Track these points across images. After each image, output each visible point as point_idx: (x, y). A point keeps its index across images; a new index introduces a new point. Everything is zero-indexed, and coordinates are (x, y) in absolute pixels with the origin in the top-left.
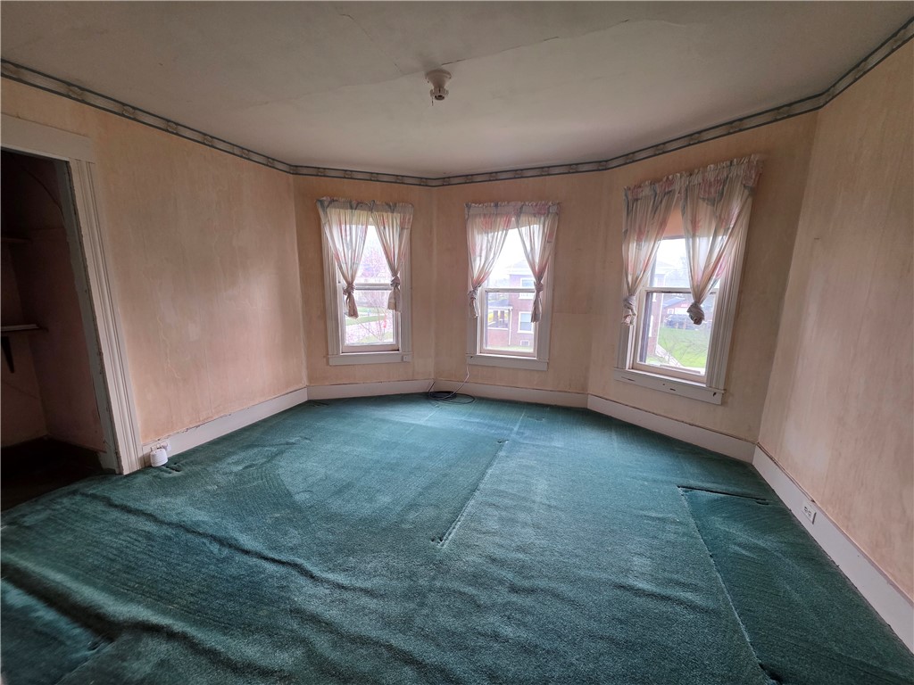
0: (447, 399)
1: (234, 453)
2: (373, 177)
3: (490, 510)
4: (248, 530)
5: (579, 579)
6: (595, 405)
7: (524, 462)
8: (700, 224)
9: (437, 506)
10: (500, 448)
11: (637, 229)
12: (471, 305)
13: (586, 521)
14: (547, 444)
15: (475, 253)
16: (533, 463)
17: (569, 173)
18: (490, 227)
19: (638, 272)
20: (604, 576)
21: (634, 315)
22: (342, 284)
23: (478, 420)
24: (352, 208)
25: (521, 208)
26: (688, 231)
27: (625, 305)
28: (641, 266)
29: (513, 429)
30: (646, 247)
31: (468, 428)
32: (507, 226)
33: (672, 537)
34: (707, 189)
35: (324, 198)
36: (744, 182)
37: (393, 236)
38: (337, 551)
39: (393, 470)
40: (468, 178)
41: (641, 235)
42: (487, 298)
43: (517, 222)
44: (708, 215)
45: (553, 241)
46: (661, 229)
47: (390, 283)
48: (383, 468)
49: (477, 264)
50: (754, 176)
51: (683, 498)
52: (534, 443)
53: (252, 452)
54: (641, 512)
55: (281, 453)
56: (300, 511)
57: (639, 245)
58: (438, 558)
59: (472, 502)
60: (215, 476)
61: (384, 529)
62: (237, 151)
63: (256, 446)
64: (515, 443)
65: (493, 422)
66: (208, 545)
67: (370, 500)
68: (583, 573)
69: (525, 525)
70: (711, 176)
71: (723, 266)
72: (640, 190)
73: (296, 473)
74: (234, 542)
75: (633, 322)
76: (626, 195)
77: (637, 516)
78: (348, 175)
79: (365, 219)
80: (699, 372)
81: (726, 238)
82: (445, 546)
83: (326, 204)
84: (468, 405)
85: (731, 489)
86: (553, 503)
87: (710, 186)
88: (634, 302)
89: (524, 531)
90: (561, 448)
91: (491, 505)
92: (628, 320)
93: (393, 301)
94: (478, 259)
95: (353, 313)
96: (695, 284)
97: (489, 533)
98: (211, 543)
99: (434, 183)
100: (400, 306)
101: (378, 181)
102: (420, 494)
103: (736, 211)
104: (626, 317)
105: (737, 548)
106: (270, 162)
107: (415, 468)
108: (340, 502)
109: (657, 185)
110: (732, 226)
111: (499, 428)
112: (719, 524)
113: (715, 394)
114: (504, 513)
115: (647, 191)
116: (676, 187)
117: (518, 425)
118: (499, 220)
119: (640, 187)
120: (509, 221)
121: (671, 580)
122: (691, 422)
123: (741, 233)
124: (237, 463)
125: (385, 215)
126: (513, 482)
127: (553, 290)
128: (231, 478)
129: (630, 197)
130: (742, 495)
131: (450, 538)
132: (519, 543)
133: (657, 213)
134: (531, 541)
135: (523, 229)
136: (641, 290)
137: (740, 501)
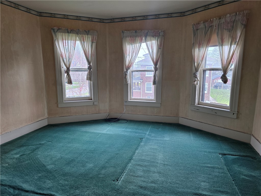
0: (115, 122)
1: (14, 150)
2: (78, 18)
3: (138, 167)
4: (26, 182)
5: (179, 192)
6: (182, 121)
7: (152, 147)
8: (224, 40)
9: (115, 167)
10: (141, 142)
11: (198, 43)
12: (125, 78)
13: (181, 169)
14: (162, 139)
15: (126, 54)
16: (156, 147)
17: (168, 17)
18: (133, 41)
19: (199, 61)
20: (189, 191)
21: (198, 80)
22: (64, 68)
23: (130, 130)
24: (68, 32)
25: (147, 33)
26: (220, 43)
27: (194, 76)
28: (200, 59)
29: (146, 134)
30: (202, 50)
31: (126, 134)
32: (141, 41)
33: (217, 174)
34: (227, 25)
35: (55, 28)
36: (242, 22)
37: (88, 46)
38: (70, 188)
39: (92, 153)
40: (123, 19)
41: (200, 45)
42: (132, 75)
43: (145, 39)
44: (228, 36)
45: (162, 48)
46: (208, 42)
47: (87, 68)
48: (88, 152)
49: (128, 60)
50: (245, 20)
51: (222, 158)
52: (156, 139)
53: (23, 149)
54: (204, 165)
55: (38, 148)
56: (51, 172)
57: (199, 49)
58: (117, 188)
59: (130, 164)
60: (6, 160)
61: (91, 178)
62: (13, 5)
63: (24, 146)
64: (148, 139)
65: (137, 131)
66: (7, 189)
67: (84, 166)
68: (180, 190)
69: (154, 172)
70: (228, 19)
71: (235, 58)
72: (199, 25)
73: (46, 157)
74: (20, 188)
75: (198, 84)
76: (193, 27)
77: (202, 167)
78: (66, 17)
79: (74, 38)
80: (227, 105)
81: (235, 46)
82: (119, 183)
83: (56, 30)
84: (125, 124)
85: (242, 154)
86: (166, 163)
87: (228, 24)
88: (198, 75)
89: (154, 175)
90: (168, 141)
91: (139, 165)
92: (196, 83)
93: (89, 76)
94: (128, 56)
95: (70, 82)
96: (223, 66)
97: (139, 176)
98: (9, 188)
99: (107, 21)
100: (92, 78)
101: (80, 20)
102: (107, 162)
103: (239, 34)
104: (195, 81)
105: (244, 177)
106: (28, 10)
107: (103, 152)
108: (69, 168)
109: (206, 23)
110: (237, 41)
111: (139, 133)
112: (236, 168)
113: (234, 114)
114: (145, 168)
115: (202, 26)
116: (214, 24)
117: (148, 131)
118: (137, 38)
119: (199, 24)
120: (142, 39)
121: (217, 191)
122: (225, 127)
123: (241, 43)
124: (16, 154)
125: (84, 36)
126: (148, 155)
127: (162, 70)
128: (14, 160)
129: (195, 29)
130: (246, 156)
131: (121, 179)
132: (152, 180)
133: (206, 35)
134: (157, 178)
135: (148, 43)
136: (201, 69)
137: (245, 159)
